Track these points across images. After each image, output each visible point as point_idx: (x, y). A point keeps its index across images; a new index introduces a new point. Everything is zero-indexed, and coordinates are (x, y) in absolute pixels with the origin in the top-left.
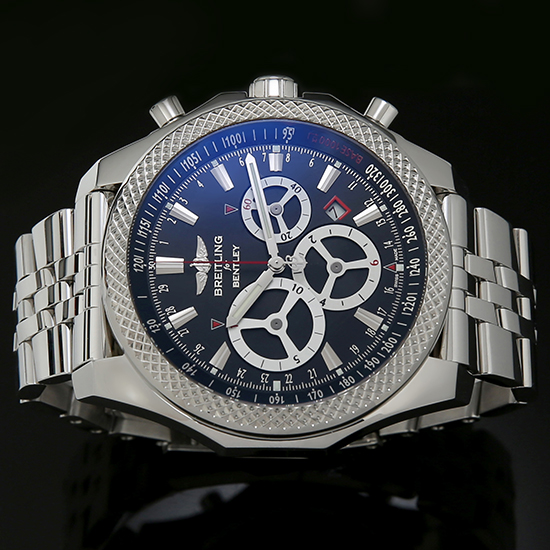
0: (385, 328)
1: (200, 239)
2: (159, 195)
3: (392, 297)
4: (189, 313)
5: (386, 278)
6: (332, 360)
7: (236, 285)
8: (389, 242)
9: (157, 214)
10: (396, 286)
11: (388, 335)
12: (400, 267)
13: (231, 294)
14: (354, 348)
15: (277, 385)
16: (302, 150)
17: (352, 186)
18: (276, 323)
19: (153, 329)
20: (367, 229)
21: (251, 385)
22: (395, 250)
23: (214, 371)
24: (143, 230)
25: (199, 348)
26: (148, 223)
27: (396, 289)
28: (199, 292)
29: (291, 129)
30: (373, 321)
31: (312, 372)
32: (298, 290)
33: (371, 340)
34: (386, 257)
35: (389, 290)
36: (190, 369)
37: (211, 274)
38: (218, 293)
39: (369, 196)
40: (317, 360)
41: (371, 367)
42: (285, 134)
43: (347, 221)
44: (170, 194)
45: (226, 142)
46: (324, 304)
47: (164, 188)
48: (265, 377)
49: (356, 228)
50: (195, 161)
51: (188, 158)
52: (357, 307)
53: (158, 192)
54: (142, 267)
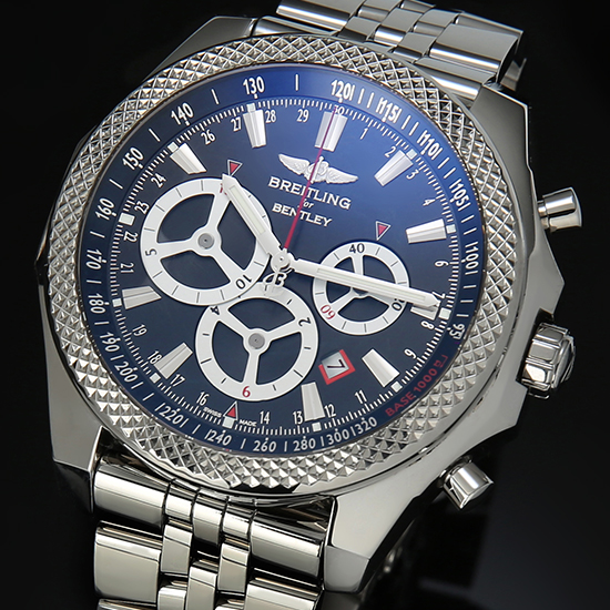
0: (155, 378)
1: (353, 178)
2: (427, 142)
3: (193, 401)
4: (259, 137)
5: (220, 401)
6: (135, 297)
7: (277, 208)
8: (267, 420)
9: (403, 135)
10: (206, 409)
11: (143, 377)
12: (228, 422)
13: (266, 198)
14: (142, 331)
15: (126, 219)
16: (431, 346)
17: (360, 395)
18: (206, 241)
19: (250, 83)
20: (294, 398)
21: (139, 187)
22: (254, 424)
23: (172, 147)
24: (386, 109)
25: (209, 137)
26: (394, 118)
27: (201, 408)
29: (460, 334)
30: (168, 364)
31: (130, 269)
32: (243, 283)
33: (145, 354)
34: (249, 409)
35: (202, 399)
36: (182, 115)
37: (300, 179)
38: (274, 182)
39: (340, 413)
40: (141, 278)
41: (106, 339)
42: (457, 328)
43: (314, 374)
44: (426, 157)
45: (472, 248)
46: (213, 310)
47: (435, 150)
48: (144, 208)
49: (301, 383)
50: (460, 200)
51: (464, 191)
52: (194, 350)
53: (431, 141)
54: (338, 95)
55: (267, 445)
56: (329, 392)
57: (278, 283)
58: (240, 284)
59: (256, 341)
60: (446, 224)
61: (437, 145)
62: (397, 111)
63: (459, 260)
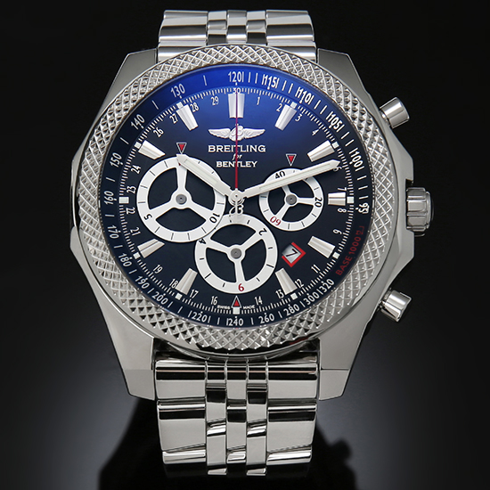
0: (179, 296)
1: (262, 131)
2: (302, 94)
3: (208, 304)
4: (192, 123)
5: (226, 298)
6: (147, 248)
7: (219, 164)
8: (261, 302)
9: (284, 94)
10: (218, 306)
11: (171, 299)
12: (236, 311)
13: (210, 160)
14: (159, 269)
15: (124, 200)
16: (349, 222)
17: (315, 268)
18: (180, 198)
19: (175, 90)
20: (273, 282)
21: (125, 177)
22: (253, 307)
23: (137, 145)
24: (268, 81)
25: (159, 132)
26: (275, 85)
27: (215, 307)
28: (211, 131)
29: (367, 210)
30: (184, 284)
31: (137, 231)
32: (214, 218)
33: (167, 283)
34: (246, 298)
35: (214, 301)
36: (138, 123)
37: (227, 141)
38: (211, 148)
39: (306, 283)
40: (148, 235)
41: (140, 281)
42: (363, 206)
43: (281, 263)
44: (304, 105)
45: (354, 153)
46: (201, 242)
47: (309, 99)
48: (133, 189)
49: (275, 271)
50: (336, 125)
51: (337, 119)
52: (197, 271)
53: (305, 93)
54: (234, 81)
55: (268, 317)
56: (294, 272)
57: (239, 212)
58: (213, 220)
59: (236, 253)
60: (331, 143)
61: (310, 94)
62: (276, 80)
63: (348, 163)
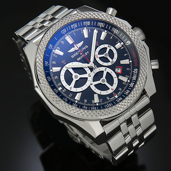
0: (97, 104)
1: (83, 42)
2: (86, 23)
4: (61, 53)
5: (111, 95)
6: (78, 97)
7: (78, 59)
8: (121, 89)
9: (81, 27)
10: (111, 99)
11: (96, 106)
12: (116, 97)
13: (75, 60)
14: (86, 101)
15: (60, 89)
16: (127, 50)
17: (128, 69)
18: (76, 77)
19: (50, 47)
20: (120, 81)
21: (55, 82)
22: (120, 92)
23: (51, 70)
24: (73, 26)
25: (54, 62)
26: (76, 26)
28: (69, 52)
29: (130, 42)
30: (96, 100)
31: (71, 95)
32: (90, 75)
33: (91, 103)
34: (116, 91)
35: (108, 98)
36: (47, 64)
37: (76, 51)
38: (72, 57)
39: (129, 75)
40: (75, 94)
41: (84, 108)
42: (128, 42)
43: (118, 74)
44: (88, 26)
45: (113, 29)
46: (91, 85)
47: (88, 23)
48: (60, 84)
49: (118, 78)
50: (102, 25)
51: (101, 23)
52: (97, 93)
53: (86, 22)
54: (64, 33)
55: (127, 92)
56: (123, 74)
57: (96, 68)
58: (90, 76)
59: (103, 80)
60: (104, 31)
63: (113, 34)
